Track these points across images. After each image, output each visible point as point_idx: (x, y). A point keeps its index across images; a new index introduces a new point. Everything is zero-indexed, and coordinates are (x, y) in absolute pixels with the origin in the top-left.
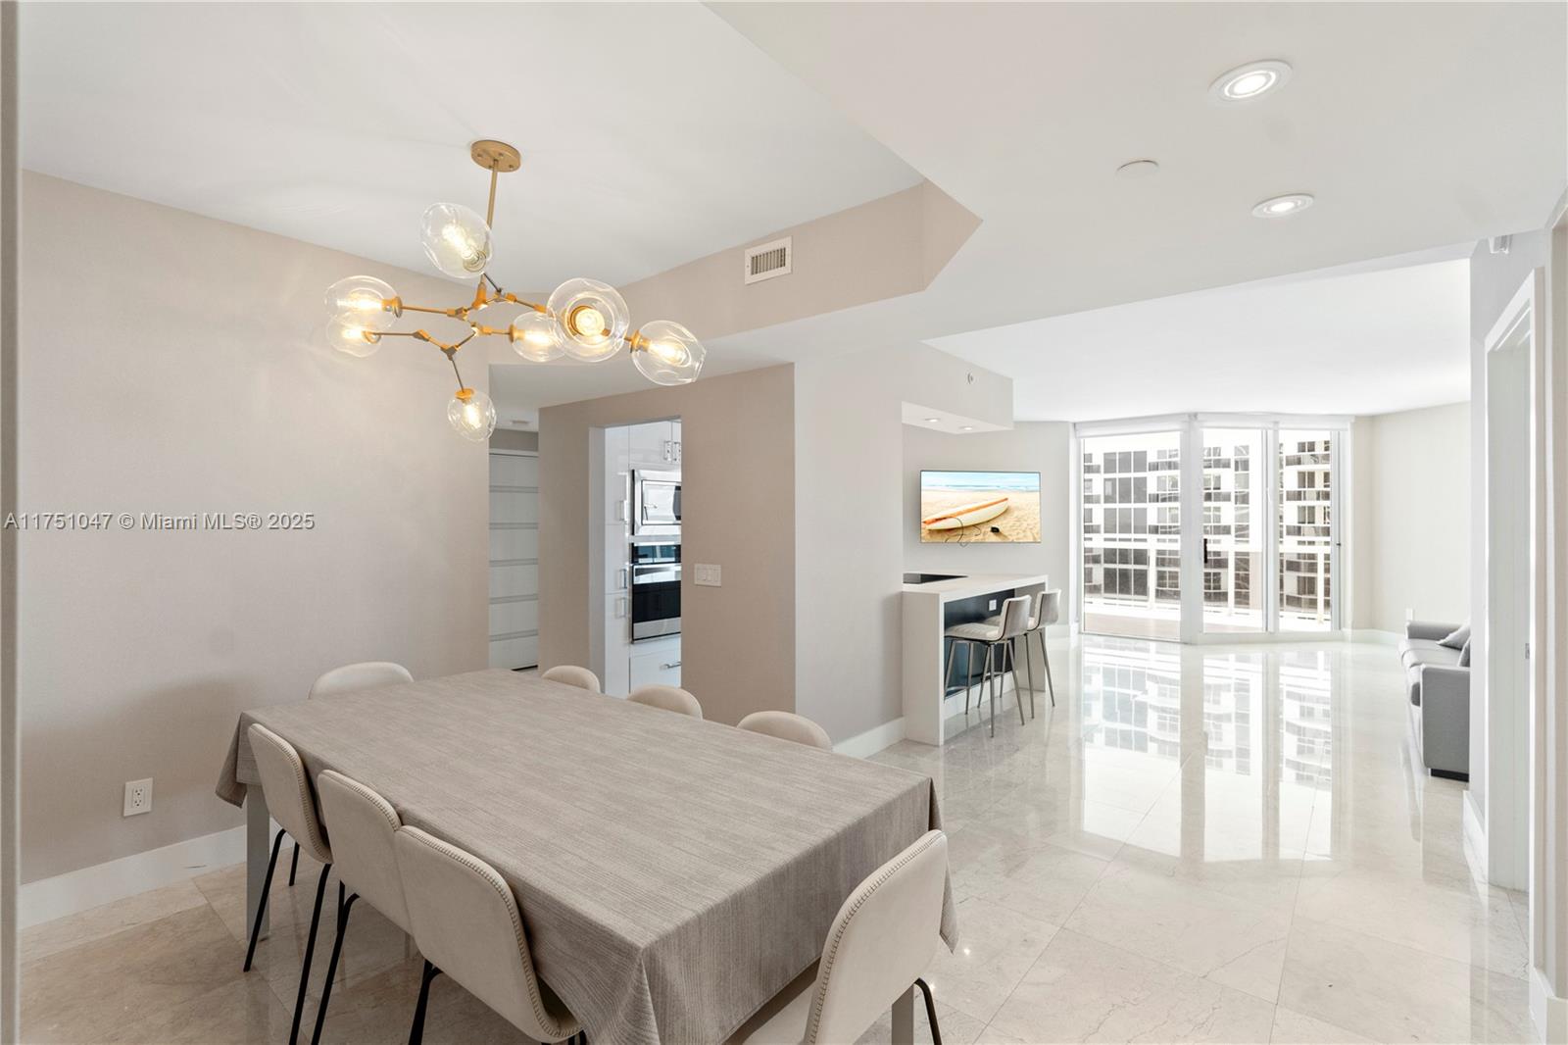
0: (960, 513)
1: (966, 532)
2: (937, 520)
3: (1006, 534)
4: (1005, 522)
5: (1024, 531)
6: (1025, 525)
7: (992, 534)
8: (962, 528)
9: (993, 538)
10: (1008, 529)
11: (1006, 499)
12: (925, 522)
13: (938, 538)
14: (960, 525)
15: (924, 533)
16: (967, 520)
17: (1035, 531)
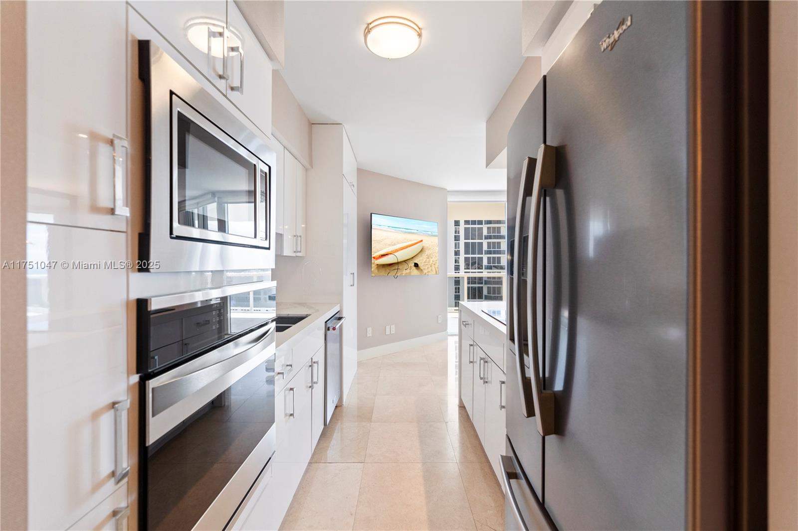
0: (397, 251)
1: (400, 267)
2: (383, 256)
3: (422, 268)
4: (421, 258)
5: (431, 266)
6: (431, 262)
7: (414, 268)
8: (398, 263)
9: (415, 271)
10: (423, 264)
11: (422, 241)
12: (374, 258)
13: (383, 272)
14: (396, 261)
15: (374, 267)
16: (401, 256)
17: (436, 266)
